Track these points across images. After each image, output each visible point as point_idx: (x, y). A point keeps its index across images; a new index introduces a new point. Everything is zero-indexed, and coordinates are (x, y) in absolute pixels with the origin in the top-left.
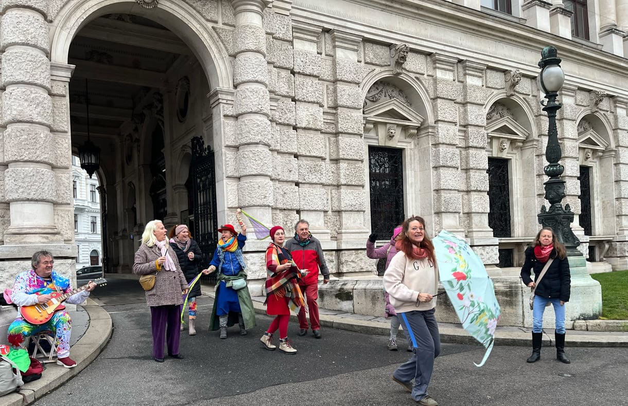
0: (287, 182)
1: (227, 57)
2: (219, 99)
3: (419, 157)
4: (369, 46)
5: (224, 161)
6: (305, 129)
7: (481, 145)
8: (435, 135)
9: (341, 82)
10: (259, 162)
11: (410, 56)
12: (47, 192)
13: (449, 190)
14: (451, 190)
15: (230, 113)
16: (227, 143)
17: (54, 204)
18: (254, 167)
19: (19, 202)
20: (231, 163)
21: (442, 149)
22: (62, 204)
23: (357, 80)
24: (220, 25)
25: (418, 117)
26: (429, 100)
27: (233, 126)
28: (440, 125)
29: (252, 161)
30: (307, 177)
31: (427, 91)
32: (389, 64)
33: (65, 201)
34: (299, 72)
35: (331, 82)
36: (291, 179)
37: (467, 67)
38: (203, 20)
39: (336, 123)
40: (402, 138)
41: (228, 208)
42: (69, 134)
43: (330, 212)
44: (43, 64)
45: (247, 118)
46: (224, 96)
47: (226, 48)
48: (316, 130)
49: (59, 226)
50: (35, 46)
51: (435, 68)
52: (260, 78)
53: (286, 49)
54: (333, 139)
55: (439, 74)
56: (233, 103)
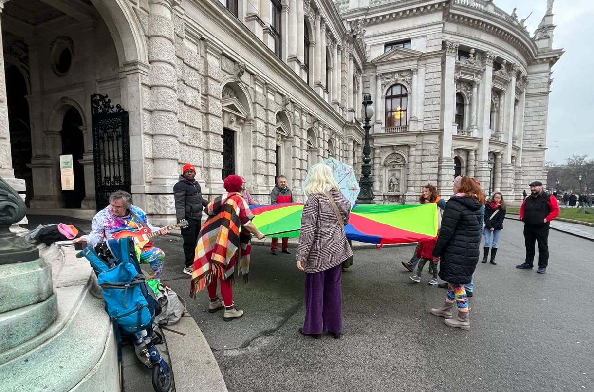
0: (182, 143)
1: (144, 36)
2: (137, 69)
3: (243, 138)
4: (224, 58)
5: (142, 121)
6: (191, 106)
7: (273, 136)
8: (254, 126)
9: (210, 79)
10: (172, 126)
11: (246, 73)
13: (259, 160)
15: (147, 83)
16: (145, 106)
20: (147, 122)
21: (257, 135)
23: (219, 80)
24: (138, 8)
25: (245, 113)
26: (252, 103)
28: (257, 120)
29: (167, 124)
30: (192, 141)
32: (234, 74)
34: (187, 64)
37: (268, 87)
39: (207, 107)
40: (236, 124)
41: (145, 158)
43: (203, 168)
45: (163, 90)
46: (142, 68)
47: (143, 28)
48: (197, 109)
51: (255, 84)
53: (180, 43)
54: (206, 117)
55: (257, 88)
56: (148, 75)
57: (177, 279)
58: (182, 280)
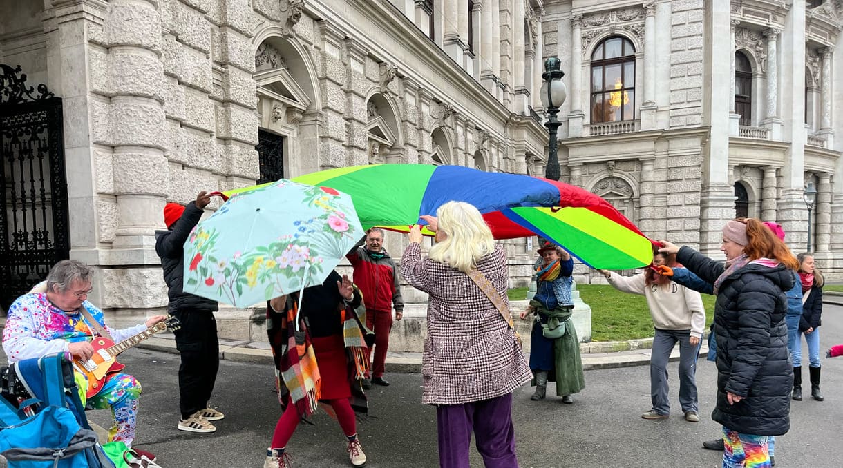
0: (175, 162)
2: (81, 11)
3: (301, 150)
5: (90, 117)
6: (191, 86)
7: (363, 147)
8: (323, 125)
9: (231, 29)
10: (154, 127)
11: (303, 17)
15: (99, 39)
16: (96, 87)
18: (146, 133)
20: (102, 120)
21: (330, 144)
23: (249, 32)
25: (305, 99)
26: (317, 79)
27: (104, 61)
28: (328, 114)
29: (142, 123)
30: (195, 158)
31: (315, 67)
32: (280, 19)
35: (216, 24)
36: (178, 159)
37: (351, 47)
39: (226, 87)
40: (286, 122)
41: (98, 193)
45: (133, 53)
46: (90, 9)
48: (204, 91)
51: (323, 40)
54: (221, 108)
55: (328, 49)
56: (102, 23)
57: (167, 440)
58: (176, 442)
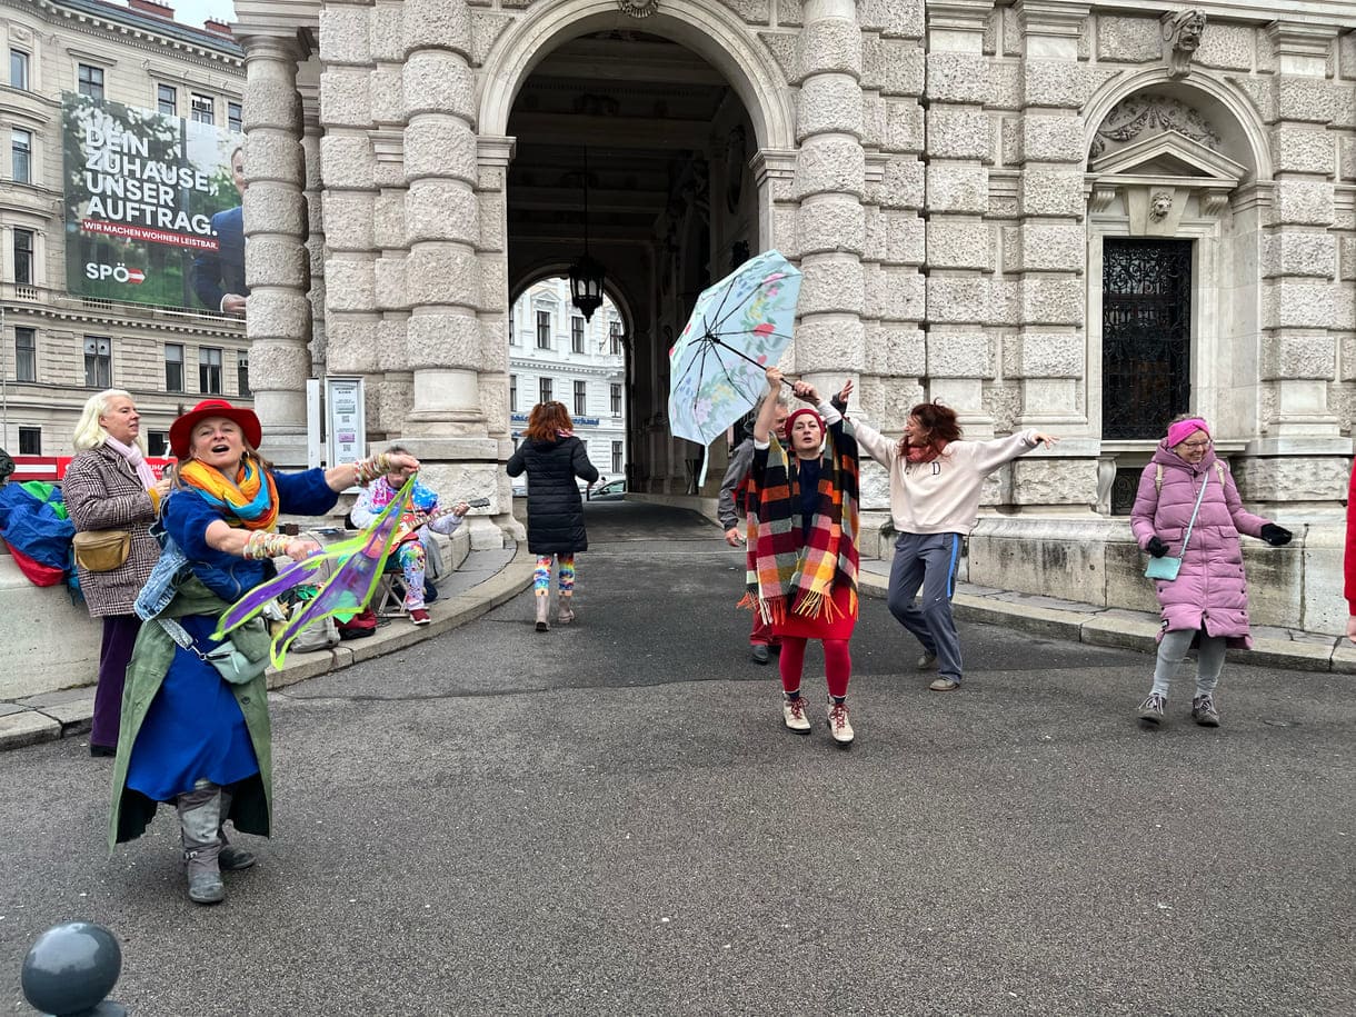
0: (901, 321)
1: (786, 87)
2: (766, 171)
3: (1235, 256)
4: (1108, 23)
6: (946, 213)
8: (1271, 205)
9: (1036, 110)
10: (836, 286)
12: (464, 353)
13: (1302, 327)
14: (1308, 328)
15: (785, 196)
17: (479, 373)
18: (824, 296)
19: (424, 371)
21: (1287, 236)
22: (491, 372)
23: (1073, 100)
24: (774, 28)
25: (1231, 168)
26: (1260, 126)
27: (791, 220)
28: (1283, 182)
29: (821, 285)
30: (947, 309)
31: (1255, 107)
32: (1158, 55)
33: (496, 368)
34: (939, 99)
35: (1012, 111)
36: (909, 317)
38: (740, 24)
39: (1018, 197)
40: (1191, 216)
42: (506, 254)
43: (998, 381)
44: (462, 141)
46: (775, 165)
47: (783, 70)
48: (972, 214)
49: (484, 408)
50: (450, 113)
51: (1277, 54)
52: (843, 123)
53: (910, 56)
54: (1011, 230)
55: (1288, 67)
56: (792, 175)
